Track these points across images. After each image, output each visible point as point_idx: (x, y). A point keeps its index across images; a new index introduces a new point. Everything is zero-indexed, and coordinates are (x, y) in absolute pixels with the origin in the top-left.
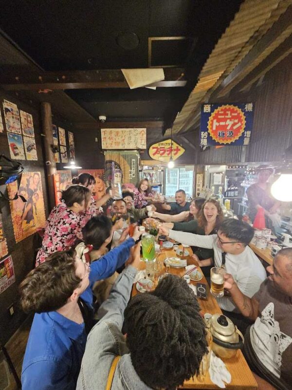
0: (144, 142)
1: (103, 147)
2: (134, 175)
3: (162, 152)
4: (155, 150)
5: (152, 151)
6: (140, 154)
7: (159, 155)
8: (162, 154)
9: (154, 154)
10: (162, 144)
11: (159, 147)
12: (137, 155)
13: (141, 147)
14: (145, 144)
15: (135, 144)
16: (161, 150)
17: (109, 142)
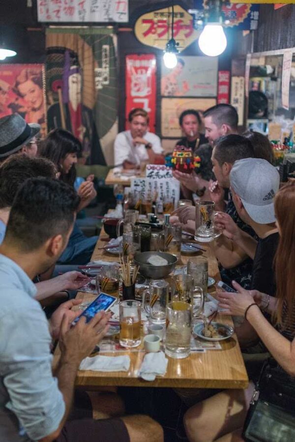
0: (124, 7)
1: (42, 17)
2: (105, 79)
3: (160, 30)
4: (147, 26)
5: (141, 28)
6: (119, 34)
7: (155, 36)
8: (160, 35)
9: (146, 34)
10: (162, 14)
11: (156, 20)
12: (112, 35)
13: (117, 19)
14: (127, 11)
15: (104, 12)
16: (159, 27)
17: (53, 7)
